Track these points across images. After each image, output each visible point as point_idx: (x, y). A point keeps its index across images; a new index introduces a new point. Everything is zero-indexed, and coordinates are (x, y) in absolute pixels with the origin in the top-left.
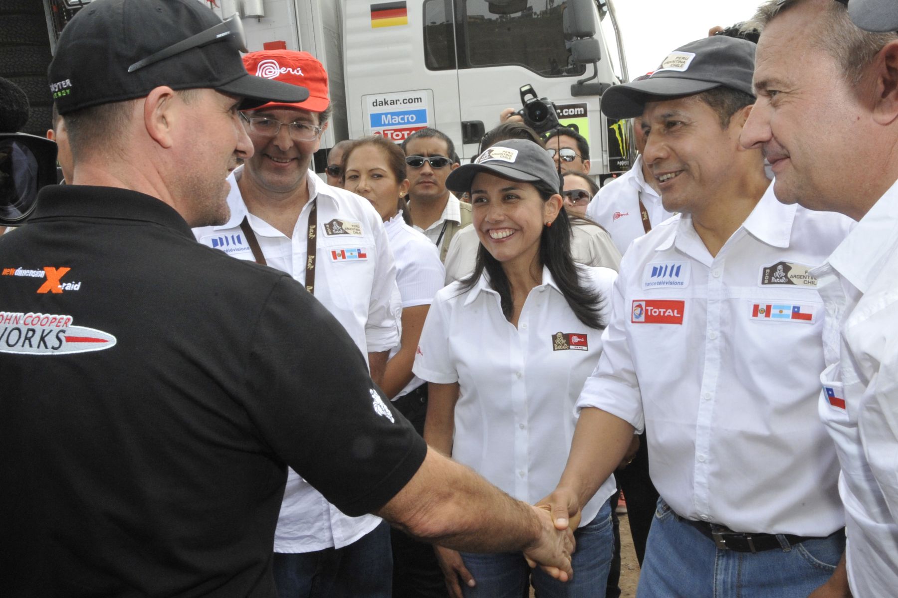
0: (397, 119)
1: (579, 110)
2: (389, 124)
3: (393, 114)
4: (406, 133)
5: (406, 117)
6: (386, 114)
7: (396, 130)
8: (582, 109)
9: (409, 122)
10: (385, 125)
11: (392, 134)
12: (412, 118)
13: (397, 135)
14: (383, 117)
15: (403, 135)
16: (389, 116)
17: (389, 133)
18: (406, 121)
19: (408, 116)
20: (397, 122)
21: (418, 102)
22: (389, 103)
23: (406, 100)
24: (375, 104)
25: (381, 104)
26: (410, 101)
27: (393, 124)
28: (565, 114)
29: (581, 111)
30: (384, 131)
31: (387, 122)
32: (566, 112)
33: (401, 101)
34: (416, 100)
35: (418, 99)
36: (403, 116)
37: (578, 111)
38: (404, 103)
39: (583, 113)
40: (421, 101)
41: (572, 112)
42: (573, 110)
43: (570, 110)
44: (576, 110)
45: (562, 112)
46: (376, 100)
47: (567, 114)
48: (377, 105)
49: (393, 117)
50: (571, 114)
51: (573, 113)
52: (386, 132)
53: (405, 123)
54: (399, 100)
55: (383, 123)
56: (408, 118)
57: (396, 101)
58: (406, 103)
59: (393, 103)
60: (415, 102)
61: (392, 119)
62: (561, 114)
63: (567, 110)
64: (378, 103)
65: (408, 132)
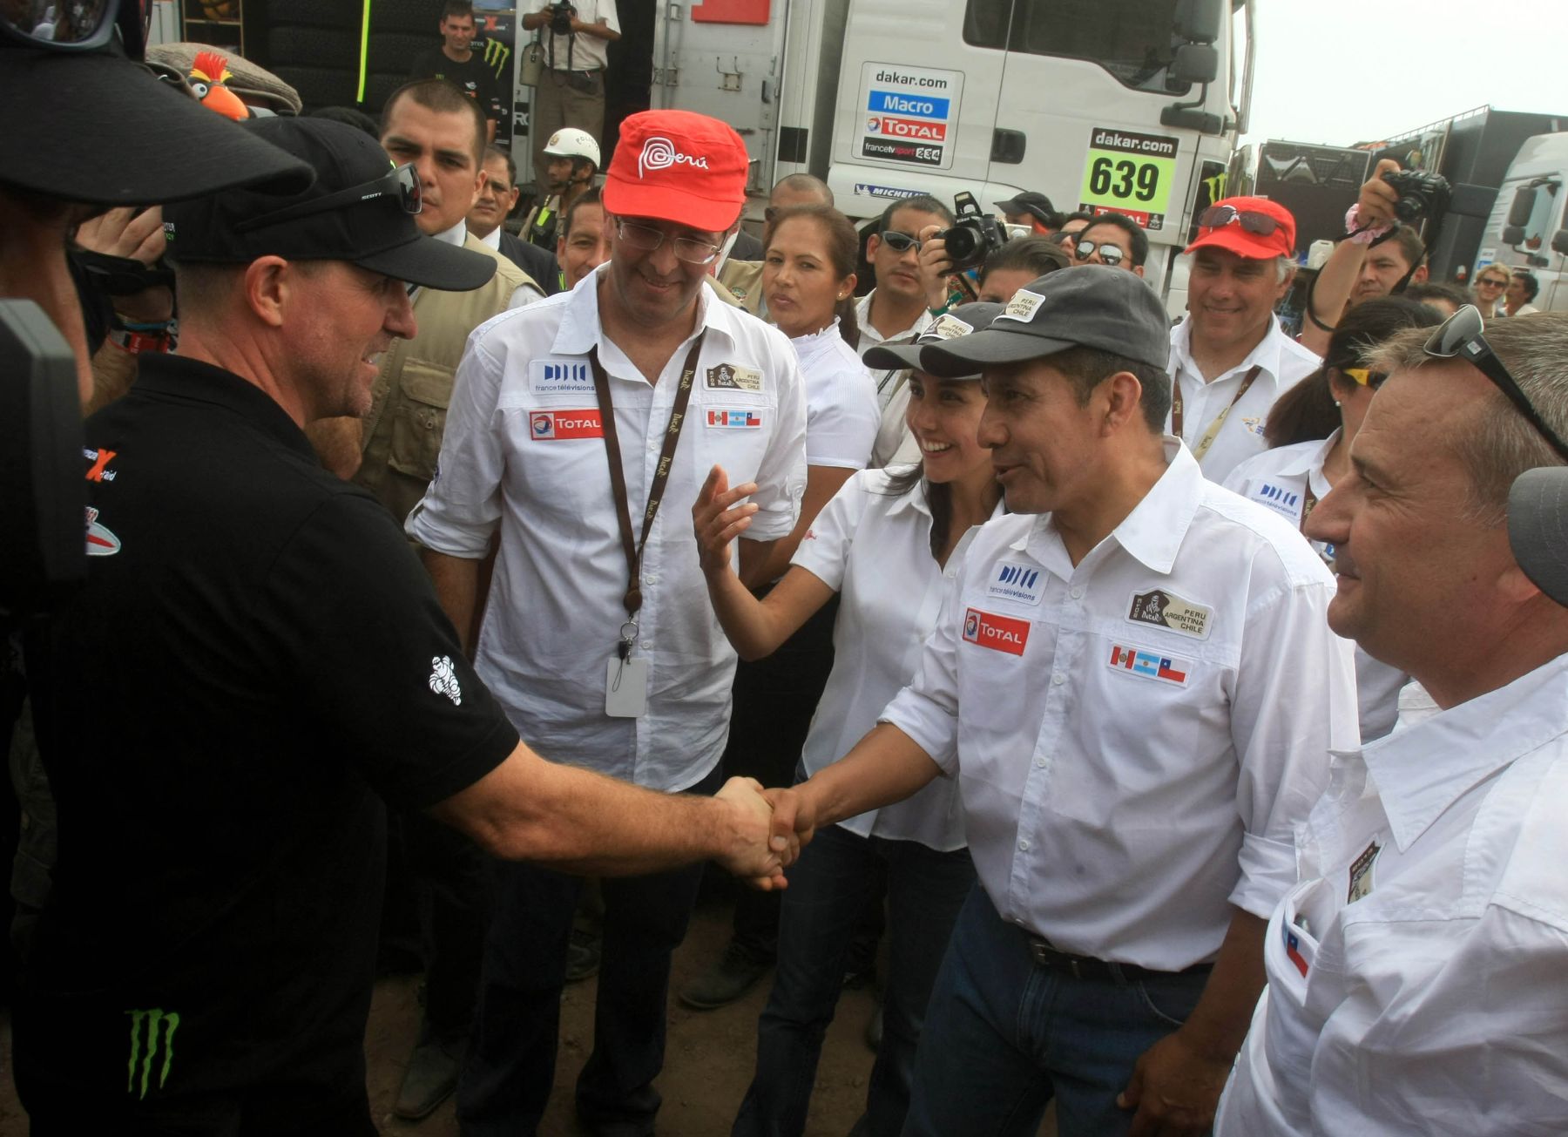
0: (906, 106)
1: (1166, 146)
2: (893, 111)
3: (902, 97)
4: (914, 128)
5: (919, 105)
6: (893, 95)
7: (901, 121)
8: (1171, 146)
9: (921, 114)
10: (887, 110)
11: (895, 125)
12: (928, 108)
13: (902, 129)
14: (888, 98)
15: (910, 130)
16: (896, 99)
17: (891, 123)
18: (918, 111)
19: (922, 104)
20: (905, 109)
21: (941, 86)
22: (900, 80)
23: (925, 80)
24: (880, 77)
25: (889, 79)
26: (931, 83)
27: (899, 112)
28: (1144, 147)
29: (1168, 148)
30: (884, 119)
31: (891, 107)
32: (1147, 145)
33: (918, 81)
34: (939, 83)
35: (941, 83)
36: (914, 103)
37: (1163, 147)
38: (920, 83)
39: (1170, 151)
40: (945, 86)
41: (1155, 146)
42: (1157, 144)
43: (1153, 144)
44: (1162, 145)
45: (1141, 144)
46: (883, 73)
47: (1148, 148)
48: (882, 80)
49: (902, 102)
50: (1153, 149)
51: (1156, 149)
52: (887, 121)
53: (915, 114)
54: (914, 79)
55: (885, 107)
56: (922, 107)
57: (911, 79)
58: (924, 85)
59: (906, 80)
60: (936, 85)
61: (899, 104)
62: (1139, 147)
63: (1148, 143)
64: (884, 77)
65: (918, 127)
